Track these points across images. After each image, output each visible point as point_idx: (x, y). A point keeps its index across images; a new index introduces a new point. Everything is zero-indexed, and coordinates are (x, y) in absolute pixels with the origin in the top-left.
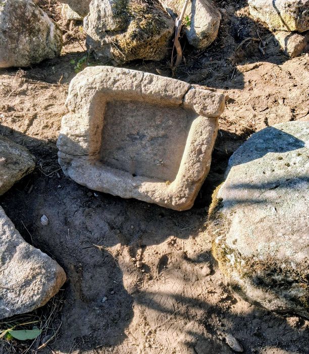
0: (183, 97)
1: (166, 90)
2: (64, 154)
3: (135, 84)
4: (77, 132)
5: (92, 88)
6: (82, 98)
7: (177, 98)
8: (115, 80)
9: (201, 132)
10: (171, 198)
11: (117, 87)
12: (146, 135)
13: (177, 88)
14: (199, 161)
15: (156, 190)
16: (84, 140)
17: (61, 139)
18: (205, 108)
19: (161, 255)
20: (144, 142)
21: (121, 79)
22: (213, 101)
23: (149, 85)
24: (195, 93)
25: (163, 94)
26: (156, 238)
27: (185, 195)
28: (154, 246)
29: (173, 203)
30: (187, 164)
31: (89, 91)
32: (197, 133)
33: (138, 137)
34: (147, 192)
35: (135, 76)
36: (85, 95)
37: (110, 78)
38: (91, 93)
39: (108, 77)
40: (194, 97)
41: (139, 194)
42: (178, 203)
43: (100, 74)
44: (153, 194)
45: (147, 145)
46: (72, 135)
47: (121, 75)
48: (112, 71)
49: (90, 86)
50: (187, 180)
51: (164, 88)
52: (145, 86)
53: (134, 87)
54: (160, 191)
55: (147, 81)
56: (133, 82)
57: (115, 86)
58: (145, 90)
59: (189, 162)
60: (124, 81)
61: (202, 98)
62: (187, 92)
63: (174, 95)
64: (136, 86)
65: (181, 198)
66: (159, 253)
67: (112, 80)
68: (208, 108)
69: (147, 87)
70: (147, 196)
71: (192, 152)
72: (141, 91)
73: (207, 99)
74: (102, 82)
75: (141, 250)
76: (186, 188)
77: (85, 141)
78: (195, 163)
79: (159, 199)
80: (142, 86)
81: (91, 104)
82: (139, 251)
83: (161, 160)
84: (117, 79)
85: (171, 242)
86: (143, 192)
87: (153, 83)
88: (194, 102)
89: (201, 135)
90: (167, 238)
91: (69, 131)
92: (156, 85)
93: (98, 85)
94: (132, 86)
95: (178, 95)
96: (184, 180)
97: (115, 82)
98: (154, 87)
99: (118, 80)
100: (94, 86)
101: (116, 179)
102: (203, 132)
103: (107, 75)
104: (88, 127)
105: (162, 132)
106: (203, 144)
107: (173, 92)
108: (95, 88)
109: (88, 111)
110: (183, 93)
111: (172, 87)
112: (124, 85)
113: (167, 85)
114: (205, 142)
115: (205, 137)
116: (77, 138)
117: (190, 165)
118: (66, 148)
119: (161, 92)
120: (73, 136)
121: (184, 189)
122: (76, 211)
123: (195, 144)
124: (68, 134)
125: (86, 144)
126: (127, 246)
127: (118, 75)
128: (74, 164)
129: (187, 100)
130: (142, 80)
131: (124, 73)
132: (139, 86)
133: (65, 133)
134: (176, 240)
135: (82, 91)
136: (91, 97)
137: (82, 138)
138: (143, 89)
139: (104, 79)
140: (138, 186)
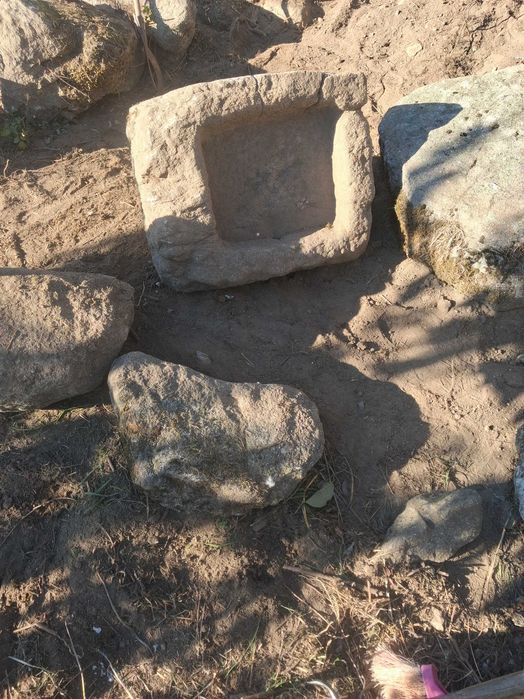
0: (319, 92)
1: (296, 91)
2: (180, 248)
3: (251, 94)
4: (189, 203)
5: (189, 125)
6: (177, 146)
7: (312, 97)
8: (220, 99)
9: (356, 133)
10: (348, 242)
11: (228, 109)
12: (271, 171)
13: (308, 82)
14: (367, 173)
15: (323, 241)
16: (203, 211)
17: (167, 225)
18: (350, 98)
19: (375, 322)
20: (271, 184)
21: (229, 94)
22: (358, 84)
23: (270, 92)
24: (332, 80)
25: (294, 96)
27: (364, 228)
28: (355, 318)
29: (352, 249)
30: (354, 184)
31: (185, 131)
32: (352, 136)
33: (260, 179)
34: (315, 249)
35: (244, 84)
36: (181, 140)
37: (212, 99)
38: (189, 134)
39: (208, 99)
40: (333, 87)
41: (305, 256)
42: (358, 244)
43: (195, 98)
44: (323, 248)
45: (277, 186)
46: (183, 212)
47: (226, 90)
48: (209, 89)
49: (185, 123)
50: (361, 206)
51: (292, 88)
52: (265, 94)
53: (253, 101)
54: (331, 240)
55: (264, 87)
56: (247, 94)
57: (224, 108)
58: (268, 100)
59: (356, 180)
60: (234, 96)
62: (322, 83)
63: (308, 93)
64: (254, 98)
65: (360, 235)
66: (370, 321)
67: (216, 101)
68: (354, 96)
69: (268, 95)
70: (317, 256)
71: (355, 164)
72: (263, 103)
73: (350, 85)
74: (202, 110)
75: (346, 329)
76: (363, 218)
77: (205, 212)
78: (364, 178)
79: (332, 251)
80: (262, 95)
81: (195, 150)
83: (304, 200)
84: (223, 97)
86: (310, 252)
87: (274, 86)
88: (335, 94)
89: (358, 137)
90: (360, 301)
91: (175, 208)
92: (279, 88)
93: (198, 117)
94: (249, 101)
95: (314, 91)
96: (357, 207)
97: (222, 102)
98: (279, 91)
99: (226, 98)
100: (191, 120)
101: (267, 250)
102: (358, 131)
103: (205, 97)
104: (203, 188)
105: (291, 159)
106: (364, 148)
107: (305, 90)
108: (195, 122)
109: (194, 163)
110: (318, 87)
111: (302, 83)
112: (237, 103)
113: (294, 82)
114: (365, 143)
115: (363, 138)
116: (192, 213)
117: (359, 182)
118: (179, 235)
119: (290, 95)
121: (361, 220)
122: (230, 327)
123: (354, 151)
124: (175, 213)
125: (209, 217)
126: (330, 334)
127: (222, 90)
128: (198, 257)
129: (325, 95)
130: (257, 87)
131: (229, 86)
132: (257, 97)
133: (170, 213)
135: (174, 136)
136: (191, 140)
137: (199, 210)
138: (264, 99)
139: (204, 105)
140: (299, 248)
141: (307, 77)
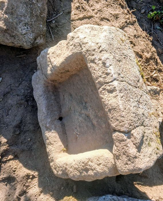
0: (115, 131)
1: (110, 111)
3: (101, 79)
4: (52, 60)
5: (81, 46)
6: (73, 44)
7: (111, 125)
8: (94, 60)
9: (100, 164)
10: (52, 161)
11: (91, 67)
13: (118, 120)
14: (81, 173)
15: (53, 144)
16: (51, 68)
17: (44, 52)
18: (118, 157)
19: (14, 175)
20: (83, 112)
21: (98, 65)
22: (127, 164)
23: (107, 93)
24: (123, 141)
25: (107, 110)
26: (30, 162)
27: (58, 171)
28: (21, 165)
30: (74, 163)
31: (78, 45)
32: (98, 160)
34: (48, 139)
35: (108, 74)
36: (75, 45)
37: (93, 55)
38: (77, 48)
39: (93, 52)
40: (120, 141)
42: (52, 168)
43: (93, 44)
44: (49, 144)
45: (83, 115)
47: (100, 62)
48: (101, 52)
49: (81, 43)
50: (66, 169)
51: (111, 108)
52: (104, 89)
53: (97, 81)
54: (53, 149)
55: (108, 88)
56: (100, 76)
57: (91, 64)
58: (101, 92)
59: (76, 164)
60: (97, 68)
61: (123, 150)
62: (119, 131)
63: (111, 121)
64: (99, 82)
65: (55, 169)
66: (15, 172)
67: (93, 57)
68: (119, 161)
69: (103, 92)
70: (45, 140)
71: (83, 163)
72: (99, 88)
73: (125, 156)
74: (88, 51)
75: (12, 157)
76: (61, 170)
78: (77, 170)
79: (48, 150)
80: (103, 87)
81: (72, 55)
82: (10, 157)
83: (78, 133)
84: (96, 61)
85: (30, 176)
86: (46, 136)
87: (111, 95)
88: (117, 144)
89: (98, 165)
90: (34, 170)
91: (51, 54)
92: (110, 99)
93: (84, 49)
94: (97, 78)
95: (113, 125)
96: (65, 166)
97: (93, 61)
98: (107, 98)
99: (95, 63)
100: (83, 46)
101: (44, 109)
102: (101, 166)
103: (94, 50)
104: (58, 65)
105: (95, 122)
106: (92, 170)
107: (112, 118)
108: (82, 49)
111: (115, 115)
112: (95, 71)
113: (115, 109)
114: (95, 171)
115: (98, 170)
116: (50, 63)
117: (75, 166)
118: (42, 59)
119: (106, 107)
120: (49, 58)
121: (61, 169)
122: (18, 95)
123: (90, 163)
125: (50, 72)
126: (8, 146)
127: (100, 60)
128: (38, 73)
129: (114, 136)
130: (108, 83)
131: (104, 64)
132: (101, 84)
134: (36, 177)
135: (76, 41)
136: (76, 51)
137: (51, 66)
138: (101, 89)
139: (90, 51)
140: (49, 129)
141: (120, 118)
